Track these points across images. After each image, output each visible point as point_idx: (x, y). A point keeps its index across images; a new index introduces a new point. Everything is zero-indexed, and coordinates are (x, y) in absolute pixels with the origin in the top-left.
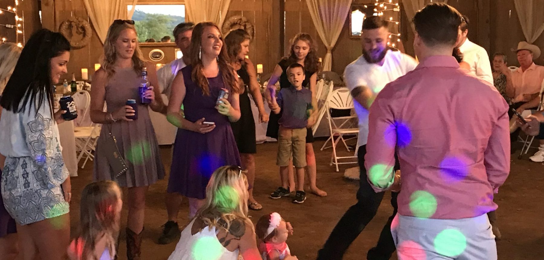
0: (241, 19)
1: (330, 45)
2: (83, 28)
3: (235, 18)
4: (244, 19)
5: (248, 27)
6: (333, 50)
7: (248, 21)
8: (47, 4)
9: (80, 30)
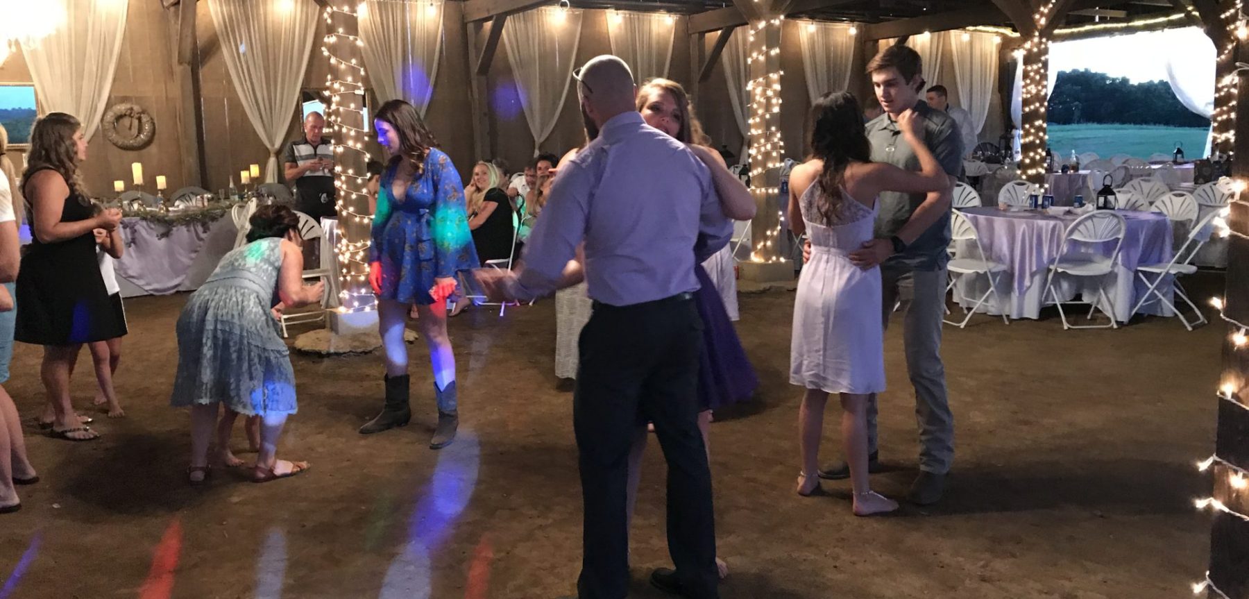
0: (132, 109)
1: (273, 145)
3: (122, 108)
4: (136, 108)
5: (145, 119)
6: (278, 153)
7: (143, 112)
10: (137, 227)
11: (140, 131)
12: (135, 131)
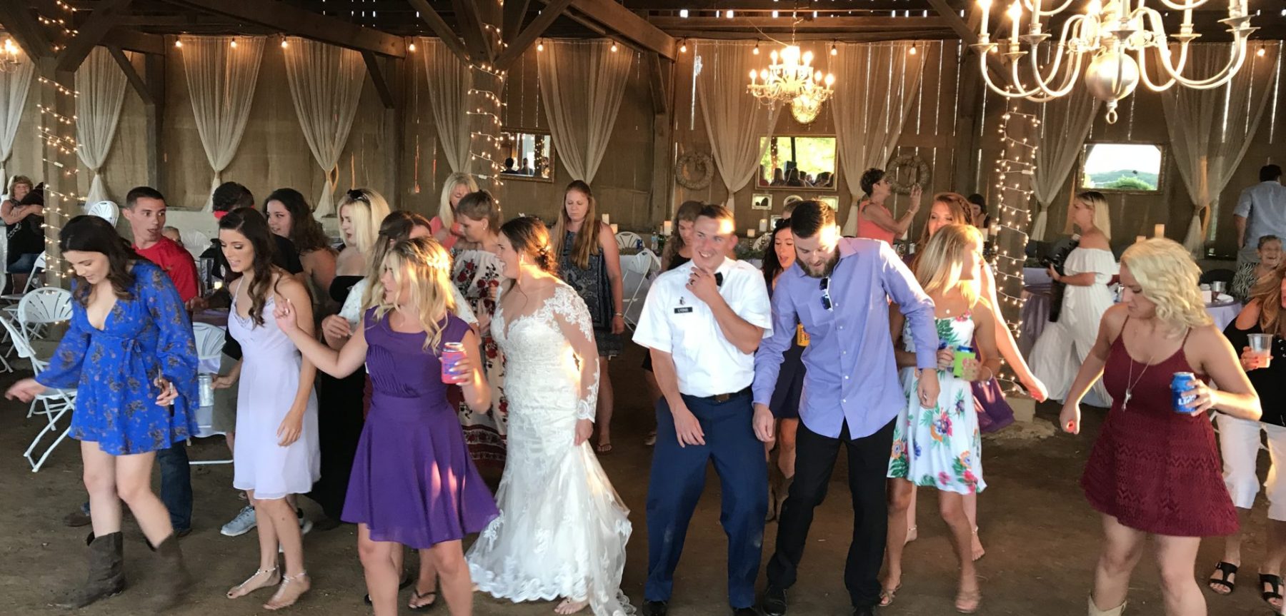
1: (1045, 201)
2: (703, 165)
3: (904, 158)
6: (1050, 208)
8: (662, 134)
9: (700, 168)
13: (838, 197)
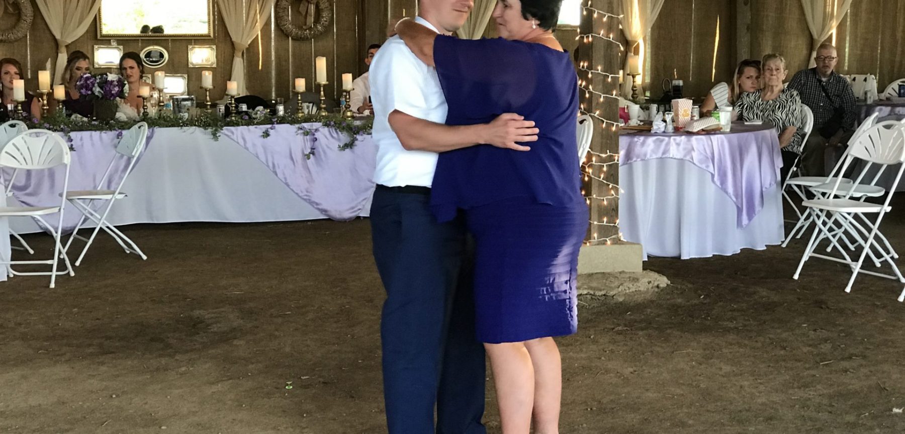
2: (17, 6)
10: (317, 135)
11: (317, 20)
12: (311, 20)
13: (214, 47)
